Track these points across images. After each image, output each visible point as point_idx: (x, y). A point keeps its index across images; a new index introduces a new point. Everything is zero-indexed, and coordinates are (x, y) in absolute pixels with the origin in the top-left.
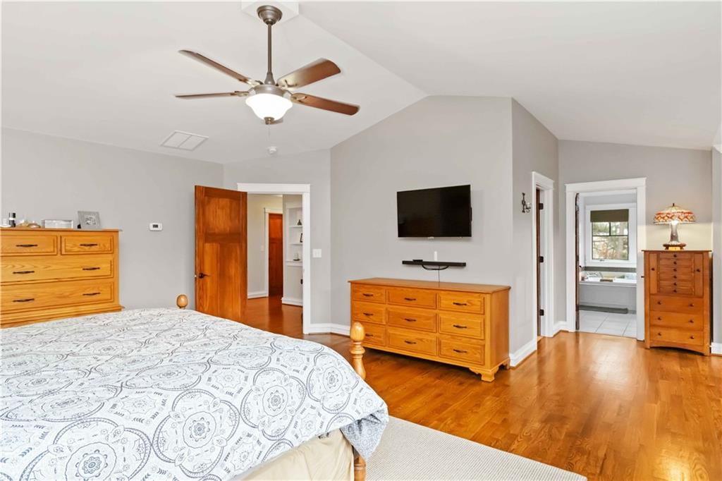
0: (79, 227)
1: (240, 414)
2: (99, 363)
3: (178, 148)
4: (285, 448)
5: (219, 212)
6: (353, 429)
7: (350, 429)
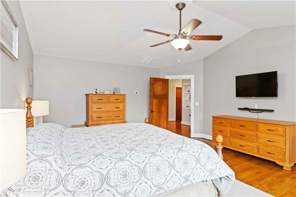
0: (114, 93)
1: (172, 166)
2: (124, 140)
3: (144, 64)
4: (189, 183)
5: (158, 87)
6: (217, 181)
7: (216, 180)
